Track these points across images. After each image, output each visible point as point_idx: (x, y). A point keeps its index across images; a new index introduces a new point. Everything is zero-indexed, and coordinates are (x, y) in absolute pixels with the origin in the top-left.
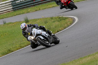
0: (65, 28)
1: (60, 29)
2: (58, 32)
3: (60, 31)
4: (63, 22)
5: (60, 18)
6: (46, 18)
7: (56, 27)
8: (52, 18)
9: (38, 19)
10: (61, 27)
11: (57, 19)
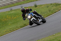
0: (60, 10)
1: (57, 11)
2: (55, 13)
3: (57, 12)
4: (58, 7)
5: (56, 4)
6: (48, 4)
7: (54, 10)
8: (51, 4)
9: (43, 5)
10: (57, 10)
11: (55, 5)
